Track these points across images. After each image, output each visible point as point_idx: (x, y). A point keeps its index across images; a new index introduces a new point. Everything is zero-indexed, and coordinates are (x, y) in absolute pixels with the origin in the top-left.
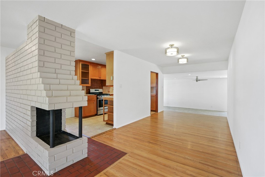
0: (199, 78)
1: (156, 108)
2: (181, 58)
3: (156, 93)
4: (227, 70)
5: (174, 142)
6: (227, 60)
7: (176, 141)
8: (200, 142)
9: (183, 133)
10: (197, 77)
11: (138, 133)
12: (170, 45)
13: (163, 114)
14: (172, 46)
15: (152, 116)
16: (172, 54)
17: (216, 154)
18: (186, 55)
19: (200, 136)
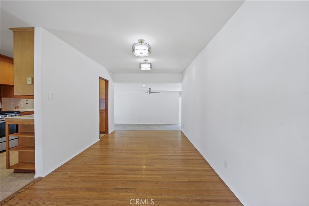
0: (152, 90)
1: (105, 129)
2: (144, 63)
3: (105, 108)
4: (181, 83)
5: (151, 178)
6: (182, 73)
7: (152, 175)
8: (178, 168)
9: (153, 159)
10: (150, 88)
11: (91, 175)
12: (138, 40)
13: (114, 135)
14: (141, 42)
15: (103, 141)
16: (142, 53)
17: (202, 180)
18: (150, 60)
19: (173, 159)
